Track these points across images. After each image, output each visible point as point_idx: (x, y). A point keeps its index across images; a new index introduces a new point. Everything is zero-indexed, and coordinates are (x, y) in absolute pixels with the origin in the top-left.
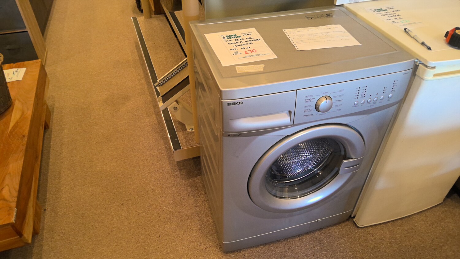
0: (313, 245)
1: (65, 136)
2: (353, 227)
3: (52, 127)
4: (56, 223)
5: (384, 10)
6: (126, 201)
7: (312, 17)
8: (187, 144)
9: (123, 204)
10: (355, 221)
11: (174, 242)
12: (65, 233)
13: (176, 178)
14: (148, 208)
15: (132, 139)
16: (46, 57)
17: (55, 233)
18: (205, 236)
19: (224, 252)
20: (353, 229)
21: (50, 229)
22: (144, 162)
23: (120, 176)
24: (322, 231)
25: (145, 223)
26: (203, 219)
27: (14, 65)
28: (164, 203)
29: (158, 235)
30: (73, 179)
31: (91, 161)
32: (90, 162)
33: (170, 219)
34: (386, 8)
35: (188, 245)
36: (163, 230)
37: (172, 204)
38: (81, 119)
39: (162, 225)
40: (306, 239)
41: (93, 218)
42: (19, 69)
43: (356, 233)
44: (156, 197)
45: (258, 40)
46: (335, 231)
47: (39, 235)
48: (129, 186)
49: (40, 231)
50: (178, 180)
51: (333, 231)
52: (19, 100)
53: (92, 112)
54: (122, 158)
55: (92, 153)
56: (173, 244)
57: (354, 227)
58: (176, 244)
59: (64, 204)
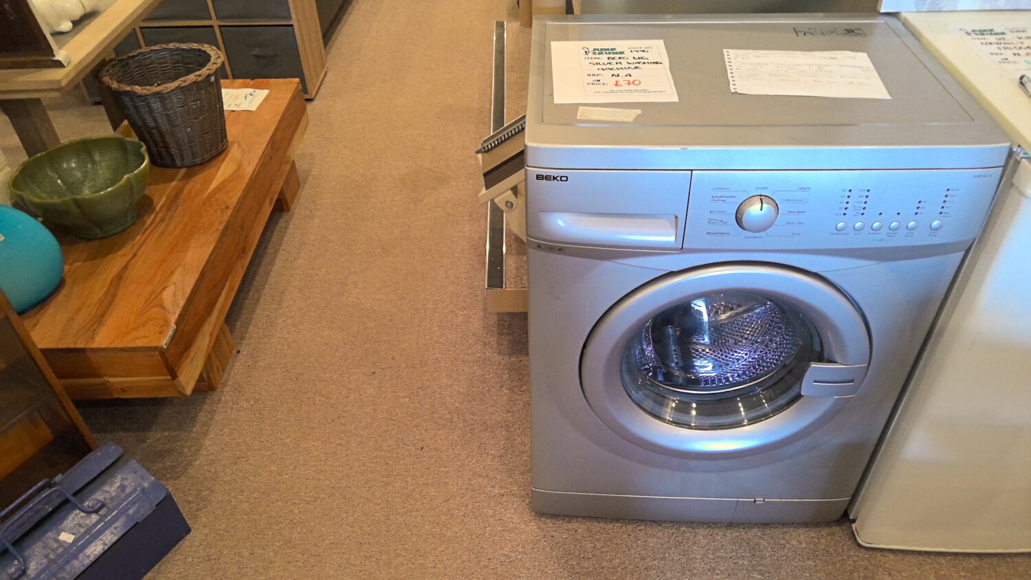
0: (734, 554)
1: (312, 231)
2: (848, 541)
3: (295, 209)
4: (249, 379)
5: (997, 34)
6: (382, 368)
7: (808, 31)
8: (516, 282)
9: (373, 373)
10: (854, 529)
11: (445, 467)
12: (258, 400)
13: (487, 347)
14: (417, 392)
15: (429, 257)
16: (322, 82)
17: (243, 395)
18: (507, 471)
19: (536, 513)
20: (845, 547)
21: (236, 386)
22: (437, 304)
23: (386, 320)
24: (768, 531)
25: (404, 417)
26: (514, 440)
27: (252, 82)
28: (449, 390)
29: (419, 446)
30: (302, 309)
31: (343, 284)
32: (341, 284)
33: (452, 422)
34: (1006, 29)
35: (469, 479)
36: (431, 439)
37: (464, 394)
38: (350, 204)
39: (433, 430)
40: (724, 538)
41: (314, 384)
42: (257, 91)
43: (850, 556)
44: (439, 375)
45: (657, 63)
46: (800, 539)
47: (216, 392)
48: (397, 343)
49: (220, 386)
50: (489, 353)
51: (794, 538)
52: (239, 145)
53: (372, 195)
54: (399, 289)
55: (349, 269)
56: (441, 470)
57: (849, 543)
58: (448, 472)
59: (273, 349)
